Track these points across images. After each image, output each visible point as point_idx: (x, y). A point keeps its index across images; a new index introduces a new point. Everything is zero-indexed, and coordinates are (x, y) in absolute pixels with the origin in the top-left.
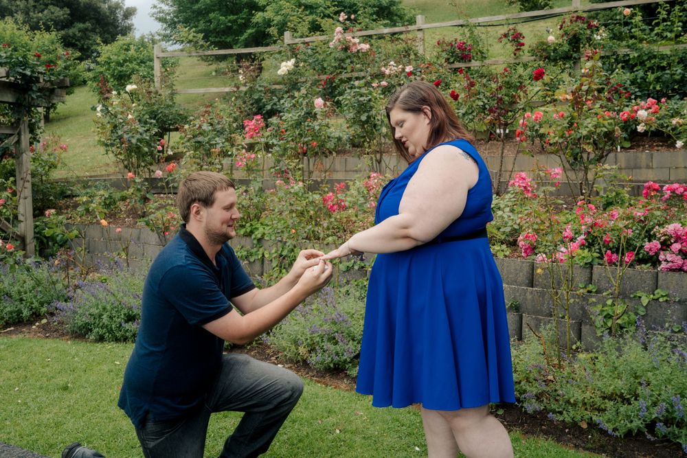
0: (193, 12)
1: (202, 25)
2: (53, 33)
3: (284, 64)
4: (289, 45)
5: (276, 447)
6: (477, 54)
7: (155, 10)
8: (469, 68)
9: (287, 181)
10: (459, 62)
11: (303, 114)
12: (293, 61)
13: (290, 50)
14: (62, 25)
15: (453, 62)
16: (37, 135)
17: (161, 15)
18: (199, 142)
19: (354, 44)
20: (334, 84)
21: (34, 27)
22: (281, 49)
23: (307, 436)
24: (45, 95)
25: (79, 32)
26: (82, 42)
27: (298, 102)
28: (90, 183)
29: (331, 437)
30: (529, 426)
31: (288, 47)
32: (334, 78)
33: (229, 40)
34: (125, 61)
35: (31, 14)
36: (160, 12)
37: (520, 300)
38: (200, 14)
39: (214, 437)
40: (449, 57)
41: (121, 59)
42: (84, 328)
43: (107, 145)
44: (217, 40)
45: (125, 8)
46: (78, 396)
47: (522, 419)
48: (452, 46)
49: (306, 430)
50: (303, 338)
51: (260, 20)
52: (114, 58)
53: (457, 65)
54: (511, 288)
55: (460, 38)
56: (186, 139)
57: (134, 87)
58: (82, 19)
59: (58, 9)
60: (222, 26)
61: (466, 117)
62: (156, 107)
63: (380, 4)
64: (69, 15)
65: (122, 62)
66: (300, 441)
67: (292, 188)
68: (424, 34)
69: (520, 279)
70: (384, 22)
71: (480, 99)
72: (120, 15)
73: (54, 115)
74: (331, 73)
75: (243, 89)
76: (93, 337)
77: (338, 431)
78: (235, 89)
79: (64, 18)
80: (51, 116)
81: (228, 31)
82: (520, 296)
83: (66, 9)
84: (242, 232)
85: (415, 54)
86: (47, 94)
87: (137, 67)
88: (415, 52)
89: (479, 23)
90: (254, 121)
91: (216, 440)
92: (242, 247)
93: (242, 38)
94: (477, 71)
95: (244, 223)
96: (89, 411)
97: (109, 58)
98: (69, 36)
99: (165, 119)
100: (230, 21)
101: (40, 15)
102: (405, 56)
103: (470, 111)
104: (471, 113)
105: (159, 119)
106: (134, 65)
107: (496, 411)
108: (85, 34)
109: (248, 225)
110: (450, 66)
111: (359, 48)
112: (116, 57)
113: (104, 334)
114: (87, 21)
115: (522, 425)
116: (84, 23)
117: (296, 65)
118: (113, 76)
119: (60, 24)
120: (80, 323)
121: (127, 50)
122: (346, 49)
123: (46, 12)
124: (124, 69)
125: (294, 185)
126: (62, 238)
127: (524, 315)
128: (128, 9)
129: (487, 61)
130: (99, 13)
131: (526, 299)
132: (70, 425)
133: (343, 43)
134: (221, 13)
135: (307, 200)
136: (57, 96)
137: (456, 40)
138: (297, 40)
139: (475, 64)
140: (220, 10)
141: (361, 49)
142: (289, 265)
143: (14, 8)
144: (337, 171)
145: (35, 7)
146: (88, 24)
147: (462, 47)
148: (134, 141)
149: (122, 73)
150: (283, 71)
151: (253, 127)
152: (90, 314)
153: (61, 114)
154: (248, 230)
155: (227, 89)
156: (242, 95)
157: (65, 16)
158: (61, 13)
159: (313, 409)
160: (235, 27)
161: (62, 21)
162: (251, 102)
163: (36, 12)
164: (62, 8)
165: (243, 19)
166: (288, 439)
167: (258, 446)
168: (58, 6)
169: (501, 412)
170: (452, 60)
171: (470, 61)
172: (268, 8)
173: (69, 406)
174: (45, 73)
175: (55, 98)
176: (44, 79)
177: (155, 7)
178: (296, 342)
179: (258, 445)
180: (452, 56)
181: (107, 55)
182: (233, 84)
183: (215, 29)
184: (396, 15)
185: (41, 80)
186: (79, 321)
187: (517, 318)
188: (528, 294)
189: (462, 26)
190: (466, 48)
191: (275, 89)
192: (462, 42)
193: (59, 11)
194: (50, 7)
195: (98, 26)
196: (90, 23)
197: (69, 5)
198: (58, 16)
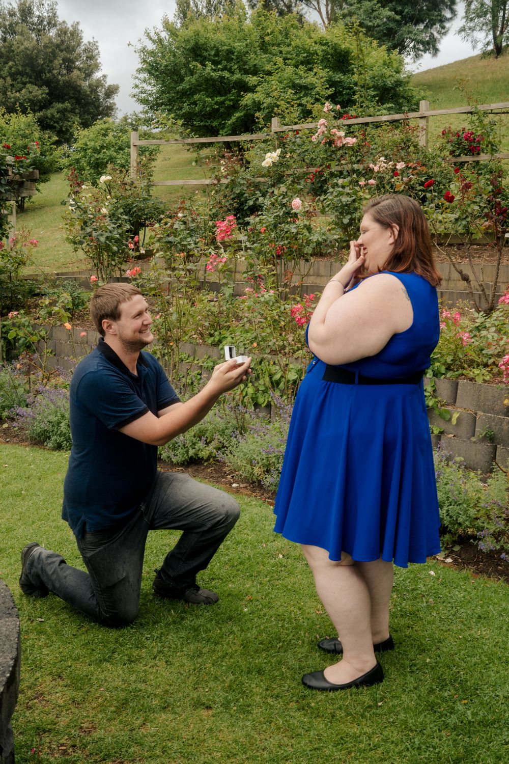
0: (178, 92)
1: (186, 108)
2: (29, 115)
3: (269, 154)
4: (276, 133)
5: (216, 567)
6: (487, 146)
7: (136, 91)
8: (477, 162)
9: (257, 289)
10: (466, 155)
11: (281, 214)
12: (279, 151)
13: (277, 139)
14: (40, 105)
15: (459, 155)
16: (6, 230)
17: (143, 95)
18: (170, 242)
19: (340, 138)
20: (323, 178)
21: (11, 110)
22: (268, 137)
23: (249, 558)
24: (14, 189)
25: (58, 112)
26: (61, 124)
27: (276, 200)
28: (58, 282)
29: (273, 561)
30: (484, 565)
31: (275, 135)
32: (322, 171)
33: (215, 124)
34: (102, 147)
35: (9, 93)
36: (142, 92)
37: (495, 430)
38: (186, 94)
39: (156, 553)
40: (455, 149)
41: (97, 145)
42: (42, 435)
43: (75, 243)
44: (202, 124)
45: (107, 85)
46: (30, 503)
47: (478, 558)
48: (459, 136)
49: (249, 552)
50: (258, 458)
51: (249, 102)
52: (91, 144)
53: (463, 158)
54: (486, 417)
55: (468, 127)
56: (155, 239)
57: (109, 178)
58: (61, 98)
59: (37, 88)
60: (208, 109)
61: (459, 223)
62: (130, 201)
63: (384, 85)
64: (47, 94)
65: (98, 148)
66: (241, 563)
67: (263, 296)
68: (427, 122)
69: (497, 408)
70: (388, 106)
71: (476, 202)
72: (101, 93)
73: (29, 204)
74: (321, 166)
75: (225, 181)
76: (51, 444)
77: (281, 556)
78: (216, 182)
79: (43, 98)
80: (26, 205)
81: (214, 114)
82: (496, 426)
83: (44, 88)
84: (210, 341)
85: (415, 146)
86: (16, 187)
87: (115, 154)
88: (415, 144)
89: (492, 110)
90: (226, 222)
91: (158, 556)
92: (209, 357)
93: (229, 122)
94: (486, 166)
95: (212, 332)
96: (40, 520)
97: (86, 145)
98: (47, 117)
99: (140, 214)
100: (216, 103)
101: (18, 94)
102: (402, 149)
103: (464, 216)
104: (465, 219)
105: (133, 213)
106: (112, 152)
107: (452, 547)
108: (64, 115)
109: (216, 333)
110: (454, 160)
111: (344, 142)
112: (92, 143)
113: (63, 442)
114: (66, 100)
115: (477, 563)
116: (63, 103)
117: (282, 156)
118: (89, 164)
119: (38, 104)
120: (39, 430)
121: (105, 135)
122: (330, 143)
123: (23, 91)
124: (101, 156)
125: (265, 293)
126: (24, 341)
127: (498, 446)
128: (110, 86)
129: (497, 155)
130: (79, 92)
131: (502, 429)
132: (19, 532)
133: (328, 137)
134: (208, 94)
135: (278, 310)
136: (26, 189)
137: (464, 129)
138: (285, 128)
139: (484, 158)
140: (206, 90)
141: (347, 143)
142: (256, 378)
144: (321, 276)
145: (12, 85)
146: (67, 105)
147: (470, 137)
148: (102, 239)
149: (99, 161)
150: (267, 163)
151: (224, 229)
152: (49, 422)
153: (37, 203)
154: (216, 339)
155: (208, 182)
156: (223, 188)
157: (44, 95)
158: (40, 92)
159: (259, 531)
160: (222, 110)
161: (40, 102)
162: (232, 197)
163: (14, 91)
164: (40, 86)
165: (230, 100)
166: (229, 560)
167: (194, 565)
168: (36, 85)
169: (457, 548)
170: (457, 153)
171: (479, 154)
172: (258, 89)
173: (21, 513)
174: (14, 166)
175: (25, 191)
176: (13, 172)
177: (137, 86)
178: (251, 462)
179: (194, 563)
180: (458, 148)
181: (83, 141)
182: (213, 176)
183: (201, 111)
184: (403, 97)
185: (10, 173)
186: (38, 428)
187: (491, 450)
188: (505, 424)
189: (471, 113)
190: (475, 139)
191: (259, 182)
192: (470, 131)
193: (38, 90)
194: (28, 85)
195: (77, 106)
196: (69, 102)
197: (47, 83)
198: (36, 96)
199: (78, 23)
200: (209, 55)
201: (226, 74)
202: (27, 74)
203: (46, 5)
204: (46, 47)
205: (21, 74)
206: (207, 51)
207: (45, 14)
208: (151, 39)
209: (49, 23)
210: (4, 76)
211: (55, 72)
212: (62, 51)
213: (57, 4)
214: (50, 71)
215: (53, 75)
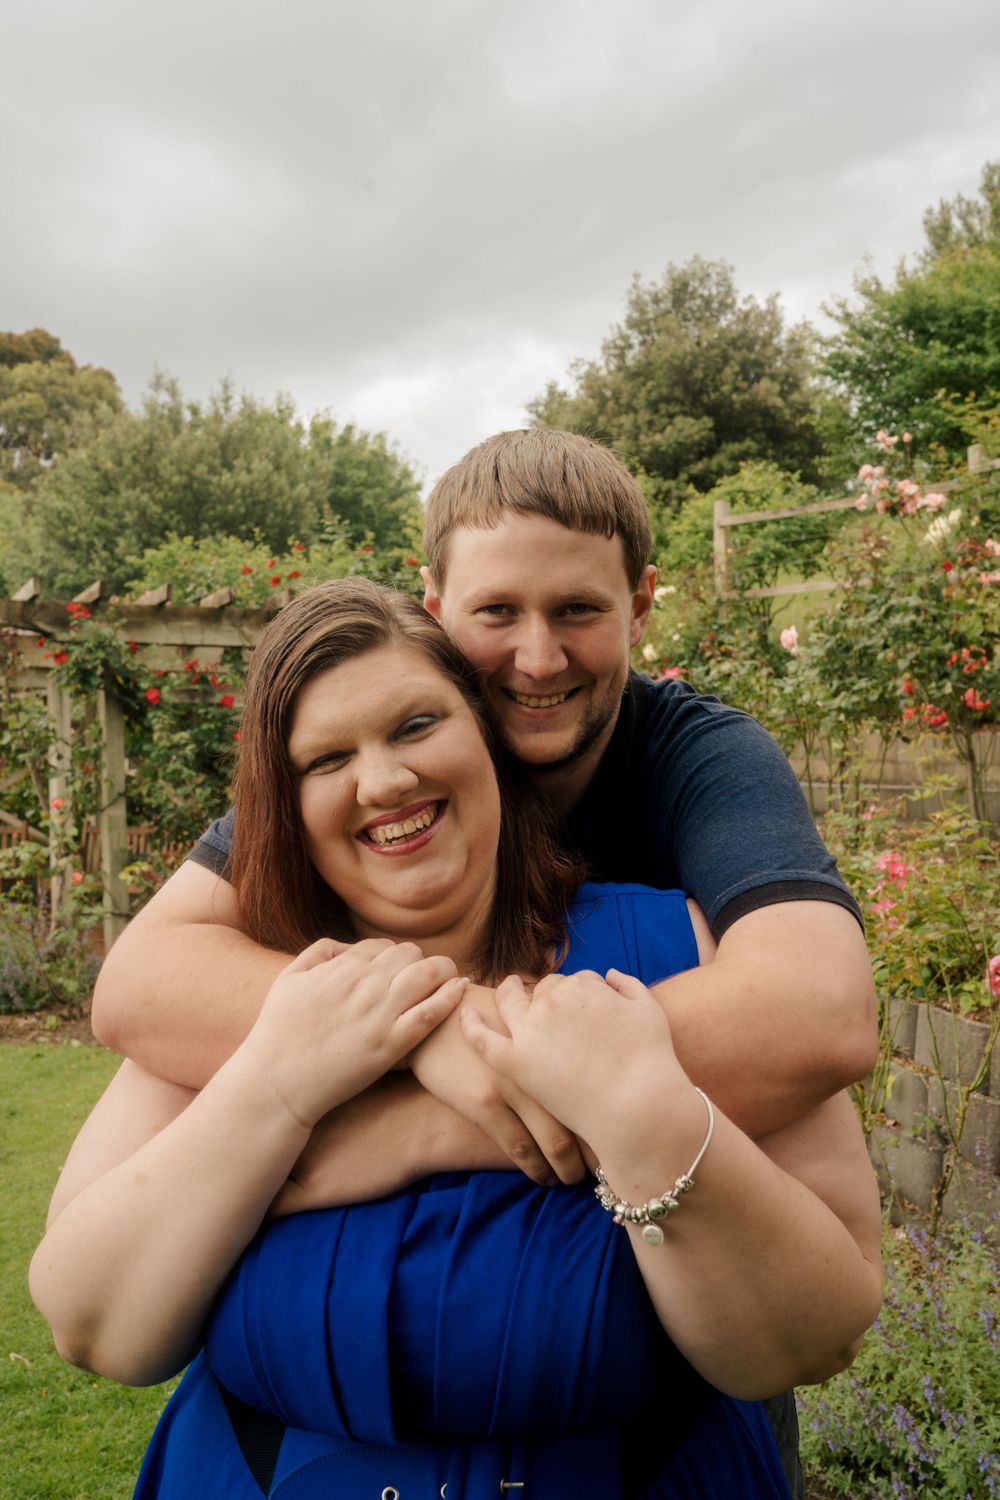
3: (936, 522)
4: (978, 474)
12: (955, 514)
14: (699, 451)
19: (912, 497)
25: (730, 461)
35: (642, 437)
58: (738, 435)
59: (691, 420)
64: (710, 430)
79: (703, 438)
83: (707, 419)
98: (712, 472)
101: (658, 437)
111: (919, 506)
114: (747, 436)
116: (740, 441)
119: (696, 449)
123: (669, 429)
130: (773, 417)
143: (614, 431)
145: (650, 423)
146: (749, 444)
157: (704, 433)
158: (696, 428)
161: (699, 444)
163: (652, 433)
164: (697, 417)
168: (691, 416)
193: (693, 425)
194: (679, 420)
195: (770, 444)
196: (754, 439)
197: (712, 410)
198: (690, 436)
199: (778, 295)
200: (940, 327)
201: (973, 359)
202: (676, 400)
203: (714, 277)
204: (711, 346)
205: (667, 400)
206: (934, 319)
207: (714, 291)
208: (830, 315)
209: (722, 304)
210: (638, 407)
211: (725, 389)
212: (738, 349)
213: (732, 269)
214: (716, 389)
215: (722, 394)
